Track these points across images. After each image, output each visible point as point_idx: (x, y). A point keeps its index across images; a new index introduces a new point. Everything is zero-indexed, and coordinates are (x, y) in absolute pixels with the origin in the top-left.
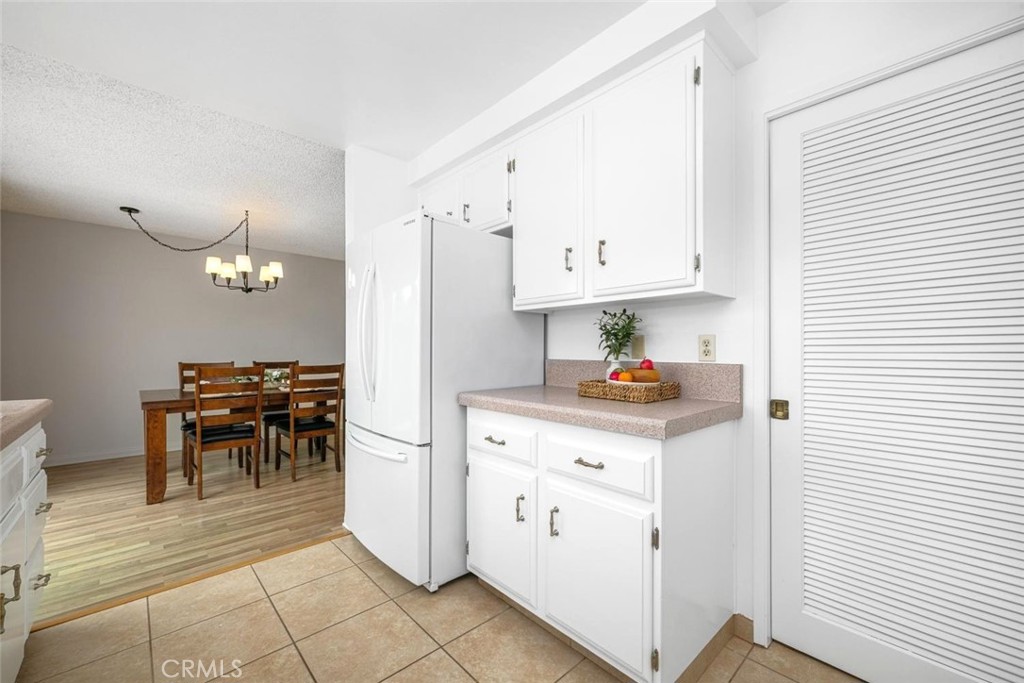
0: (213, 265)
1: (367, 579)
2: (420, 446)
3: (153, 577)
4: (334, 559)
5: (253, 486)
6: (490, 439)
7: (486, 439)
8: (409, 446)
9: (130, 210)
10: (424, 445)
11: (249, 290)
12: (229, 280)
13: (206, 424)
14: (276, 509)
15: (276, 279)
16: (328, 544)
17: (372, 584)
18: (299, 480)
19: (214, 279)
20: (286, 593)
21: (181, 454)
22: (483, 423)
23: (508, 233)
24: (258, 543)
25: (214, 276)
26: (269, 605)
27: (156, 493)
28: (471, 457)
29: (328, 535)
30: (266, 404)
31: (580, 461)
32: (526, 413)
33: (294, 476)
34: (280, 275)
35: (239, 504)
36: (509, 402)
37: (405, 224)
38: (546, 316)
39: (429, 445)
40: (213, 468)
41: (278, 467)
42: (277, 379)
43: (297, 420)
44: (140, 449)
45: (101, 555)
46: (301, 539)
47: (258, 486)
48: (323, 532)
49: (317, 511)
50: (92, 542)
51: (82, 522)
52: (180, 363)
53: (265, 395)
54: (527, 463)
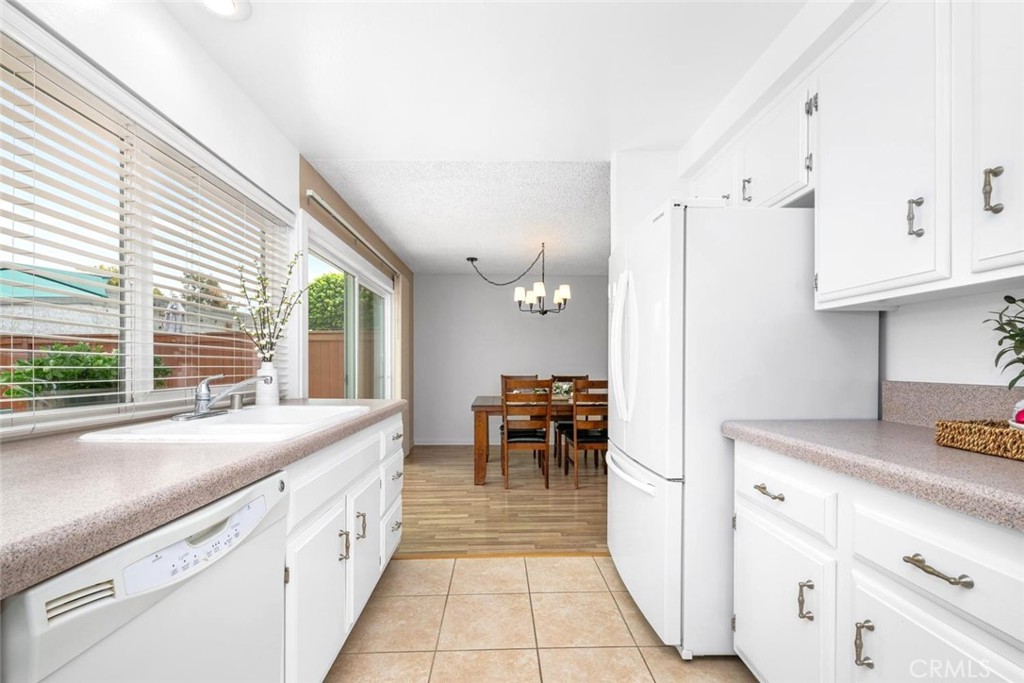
0: (519, 293)
1: (617, 611)
2: (669, 480)
3: (460, 544)
4: (591, 577)
5: (544, 487)
6: (762, 489)
7: (756, 487)
8: (658, 478)
9: (472, 260)
10: (674, 480)
11: (544, 313)
12: (531, 305)
13: (511, 427)
14: (554, 511)
15: (565, 300)
16: (589, 559)
17: (620, 619)
18: (581, 488)
19: (520, 305)
20: (543, 595)
21: (500, 449)
22: (755, 465)
23: (807, 201)
24: (534, 539)
25: (520, 303)
26: (528, 601)
27: (480, 478)
28: (740, 509)
29: (592, 550)
30: (555, 414)
31: (916, 562)
32: (817, 460)
33: (577, 483)
34: (568, 296)
35: (531, 499)
36: (790, 441)
37: (654, 221)
38: (882, 315)
39: (682, 480)
40: (521, 464)
41: (566, 473)
42: (566, 392)
43: (579, 431)
44: (470, 441)
45: (441, 516)
46: (568, 547)
47: (547, 487)
48: (588, 546)
49: (588, 523)
50: (442, 505)
51: (439, 488)
52: (502, 376)
53: (553, 406)
54: (820, 538)
